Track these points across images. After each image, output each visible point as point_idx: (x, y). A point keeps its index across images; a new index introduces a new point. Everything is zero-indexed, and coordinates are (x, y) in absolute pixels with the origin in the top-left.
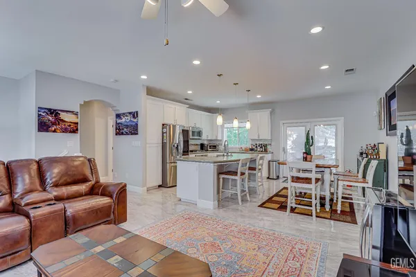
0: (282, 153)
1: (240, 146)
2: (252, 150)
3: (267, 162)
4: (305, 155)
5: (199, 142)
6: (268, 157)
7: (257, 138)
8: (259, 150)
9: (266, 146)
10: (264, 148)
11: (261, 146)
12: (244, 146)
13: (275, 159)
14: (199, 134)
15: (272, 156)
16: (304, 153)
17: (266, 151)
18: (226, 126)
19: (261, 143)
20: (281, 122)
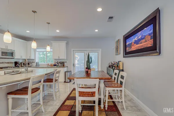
0: (72, 66)
1: (47, 64)
2: (55, 65)
3: (64, 73)
4: (87, 70)
5: (13, 61)
6: (65, 69)
7: (57, 58)
8: (59, 65)
9: (63, 63)
10: (63, 64)
11: (61, 63)
12: (50, 63)
13: (69, 70)
14: (12, 54)
15: (67, 69)
16: (86, 68)
17: (63, 66)
18: (38, 50)
19: (60, 61)
20: (72, 50)
